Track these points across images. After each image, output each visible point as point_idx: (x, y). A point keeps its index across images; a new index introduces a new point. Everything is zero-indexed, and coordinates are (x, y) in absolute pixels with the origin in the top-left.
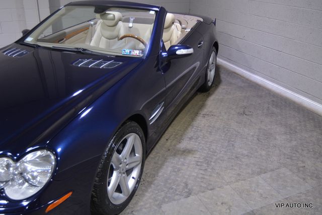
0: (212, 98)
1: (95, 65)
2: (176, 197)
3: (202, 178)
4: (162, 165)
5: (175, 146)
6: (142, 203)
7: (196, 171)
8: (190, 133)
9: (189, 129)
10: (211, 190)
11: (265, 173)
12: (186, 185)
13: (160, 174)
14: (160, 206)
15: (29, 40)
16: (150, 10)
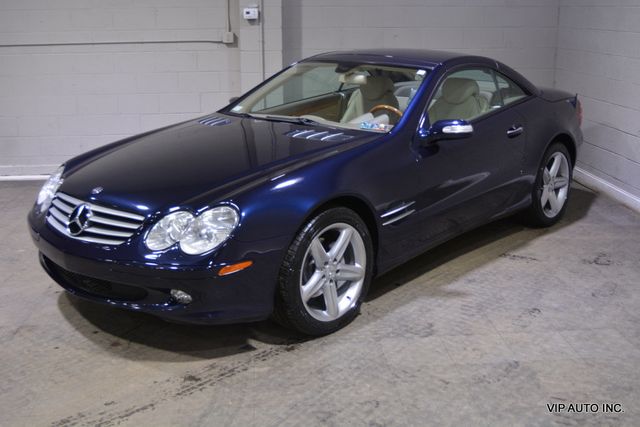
0: (546, 237)
1: (315, 137)
2: (410, 335)
3: (461, 322)
4: (407, 302)
5: (438, 286)
6: (355, 334)
7: (456, 314)
8: (476, 274)
9: (476, 271)
10: (467, 335)
11: (573, 329)
12: (431, 325)
13: (397, 311)
14: (378, 339)
15: (237, 109)
16: (418, 69)
